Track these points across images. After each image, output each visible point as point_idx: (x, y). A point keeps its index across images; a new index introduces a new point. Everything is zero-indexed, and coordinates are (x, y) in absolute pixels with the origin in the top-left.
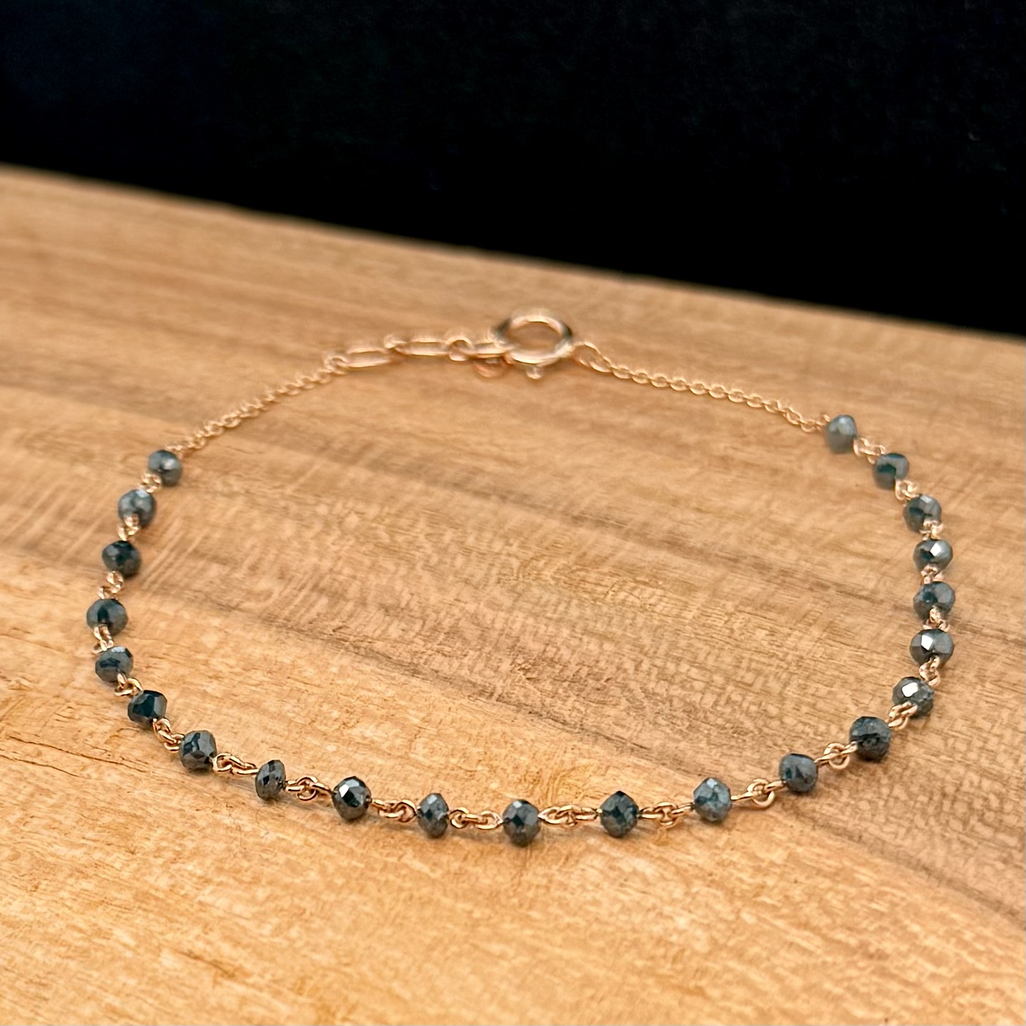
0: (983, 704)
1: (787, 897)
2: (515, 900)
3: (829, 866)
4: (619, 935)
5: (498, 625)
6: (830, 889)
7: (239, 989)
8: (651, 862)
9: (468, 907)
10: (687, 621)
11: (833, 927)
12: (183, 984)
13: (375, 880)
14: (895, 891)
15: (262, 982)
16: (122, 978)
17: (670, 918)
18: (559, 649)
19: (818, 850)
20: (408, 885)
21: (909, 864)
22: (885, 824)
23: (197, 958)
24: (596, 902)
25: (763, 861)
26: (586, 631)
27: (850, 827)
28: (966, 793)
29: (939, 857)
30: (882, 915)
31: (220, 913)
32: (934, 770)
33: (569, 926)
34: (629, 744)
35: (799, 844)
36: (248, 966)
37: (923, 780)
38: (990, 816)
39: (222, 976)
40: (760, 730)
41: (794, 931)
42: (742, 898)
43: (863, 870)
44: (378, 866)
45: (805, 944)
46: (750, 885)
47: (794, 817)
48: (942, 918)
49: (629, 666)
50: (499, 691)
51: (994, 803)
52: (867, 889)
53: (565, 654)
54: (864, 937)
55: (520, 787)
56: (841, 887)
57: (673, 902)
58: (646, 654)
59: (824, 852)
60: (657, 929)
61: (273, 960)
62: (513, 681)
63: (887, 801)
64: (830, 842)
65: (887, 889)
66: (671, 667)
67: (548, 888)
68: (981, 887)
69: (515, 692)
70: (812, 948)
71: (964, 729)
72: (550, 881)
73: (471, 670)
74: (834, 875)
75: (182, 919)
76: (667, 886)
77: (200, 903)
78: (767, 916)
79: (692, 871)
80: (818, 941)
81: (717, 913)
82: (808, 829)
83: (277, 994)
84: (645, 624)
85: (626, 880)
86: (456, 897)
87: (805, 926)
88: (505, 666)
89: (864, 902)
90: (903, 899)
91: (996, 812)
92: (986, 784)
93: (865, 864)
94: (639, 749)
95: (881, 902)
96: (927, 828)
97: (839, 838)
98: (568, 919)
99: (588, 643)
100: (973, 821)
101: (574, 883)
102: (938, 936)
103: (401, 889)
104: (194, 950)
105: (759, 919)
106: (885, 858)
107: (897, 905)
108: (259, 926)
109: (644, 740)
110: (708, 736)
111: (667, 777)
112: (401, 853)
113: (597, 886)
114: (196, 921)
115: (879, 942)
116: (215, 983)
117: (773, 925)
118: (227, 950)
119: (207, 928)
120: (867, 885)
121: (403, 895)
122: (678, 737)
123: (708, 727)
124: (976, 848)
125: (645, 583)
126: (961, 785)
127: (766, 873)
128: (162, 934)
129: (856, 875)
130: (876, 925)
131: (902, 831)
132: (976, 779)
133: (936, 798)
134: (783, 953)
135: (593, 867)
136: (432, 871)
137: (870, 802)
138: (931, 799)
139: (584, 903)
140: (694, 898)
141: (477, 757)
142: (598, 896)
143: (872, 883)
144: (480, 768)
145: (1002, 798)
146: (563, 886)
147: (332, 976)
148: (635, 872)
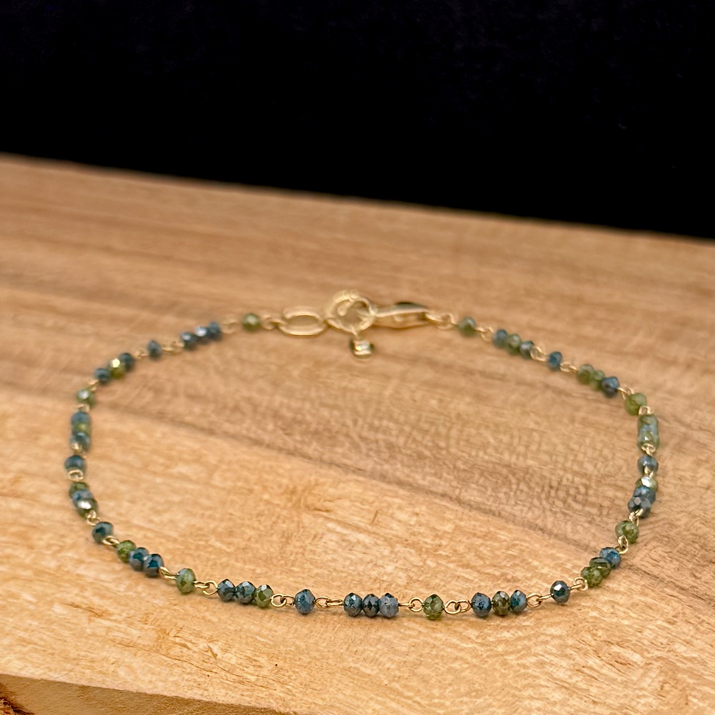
0: (574, 436)
1: (455, 551)
2: (283, 562)
3: (481, 532)
4: (350, 578)
5: (265, 404)
6: (482, 544)
7: (107, 623)
8: (369, 535)
9: (252, 567)
11: (484, 566)
12: (69, 622)
13: (190, 555)
14: (522, 543)
15: (120, 618)
16: (29, 621)
17: (382, 566)
18: (304, 416)
19: (473, 523)
20: (213, 556)
21: (530, 527)
22: (514, 506)
23: (77, 607)
24: (334, 560)
25: (439, 531)
26: (321, 405)
27: (493, 508)
28: (566, 486)
29: (549, 523)
30: (515, 557)
31: (91, 580)
32: (544, 474)
33: (317, 574)
34: (352, 469)
35: (461, 520)
36: (111, 610)
37: (537, 480)
38: (580, 498)
39: (95, 616)
40: (435, 457)
41: (460, 569)
42: (427, 552)
43: (502, 532)
44: (193, 547)
45: (467, 576)
46: (432, 545)
47: (458, 505)
48: (552, 557)
49: (350, 423)
50: (267, 442)
51: (582, 490)
52: (505, 543)
53: (308, 418)
54: (504, 571)
56: (489, 543)
57: (383, 557)
58: (360, 416)
59: (478, 524)
60: (374, 574)
61: (127, 605)
62: (276, 436)
63: (515, 493)
64: (481, 518)
65: (516, 542)
66: (376, 423)
67: (303, 554)
68: (577, 537)
69: (278, 442)
70: (471, 578)
71: (562, 451)
72: (305, 550)
73: (248, 431)
74: (484, 537)
75: (67, 585)
76: (380, 548)
77: (78, 575)
78: (443, 562)
79: (395, 539)
80: (476, 574)
81: (411, 563)
82: (466, 511)
83: (131, 624)
85: (353, 547)
86: (245, 562)
87: (467, 566)
88: (270, 427)
89: (503, 551)
90: (527, 548)
91: (583, 495)
92: (577, 480)
93: (503, 528)
94: (359, 471)
95: (514, 550)
96: (541, 507)
97: (486, 515)
98: (316, 571)
99: (323, 411)
100: (570, 500)
101: (319, 550)
102: (550, 567)
103: (208, 560)
104: (75, 602)
105: (438, 563)
106: (515, 525)
107: (524, 551)
108: (117, 586)
109: (361, 464)
110: (402, 462)
111: (377, 486)
113: (335, 551)
114: (76, 585)
115: (514, 573)
116: (90, 620)
117: (447, 567)
118: (97, 601)
119: (83, 589)
120: (505, 541)
121: (210, 563)
122: (383, 462)
123: (402, 456)
124: (571, 516)
126: (561, 481)
127: (441, 538)
128: (53, 594)
129: (499, 536)
130: (511, 563)
131: (525, 509)
132: (570, 476)
133: (547, 489)
134: (453, 582)
135: (331, 540)
136: (228, 548)
137: (505, 493)
138: (543, 490)
139: (327, 561)
140: (396, 555)
141: (254, 481)
142: (335, 557)
143: (508, 539)
144: (256, 487)
145: (587, 487)
146: (313, 552)
147: (166, 611)
148: (358, 542)
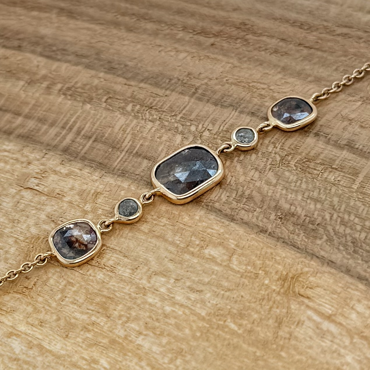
2: (275, 346)
5: (269, 194)
9: (254, 349)
10: (354, 190)
13: (213, 334)
17: (343, 356)
18: (296, 208)
20: (228, 337)
24: (311, 347)
26: (309, 197)
31: (146, 350)
34: (326, 260)
44: (215, 327)
49: (328, 217)
50: (270, 230)
53: (299, 210)
55: (278, 283)
57: (345, 347)
58: (335, 210)
60: (337, 363)
62: (276, 225)
66: (346, 217)
67: (289, 339)
69: (277, 231)
72: (291, 335)
73: (257, 219)
77: (138, 345)
81: (364, 354)
84: (335, 193)
85: (324, 335)
86: (249, 344)
88: (273, 217)
94: (331, 263)
99: (310, 204)
103: (225, 339)
108: (163, 358)
109: (333, 258)
110: (362, 256)
111: (343, 278)
112: (225, 319)
113: (311, 338)
119: (140, 359)
121: (226, 342)
122: (348, 256)
123: (362, 251)
125: (336, 169)
128: (121, 362)
135: (309, 327)
136: (239, 329)
139: (306, 348)
140: (354, 345)
141: (259, 266)
142: (312, 343)
144: (260, 272)
146: (296, 338)
148: (328, 331)
